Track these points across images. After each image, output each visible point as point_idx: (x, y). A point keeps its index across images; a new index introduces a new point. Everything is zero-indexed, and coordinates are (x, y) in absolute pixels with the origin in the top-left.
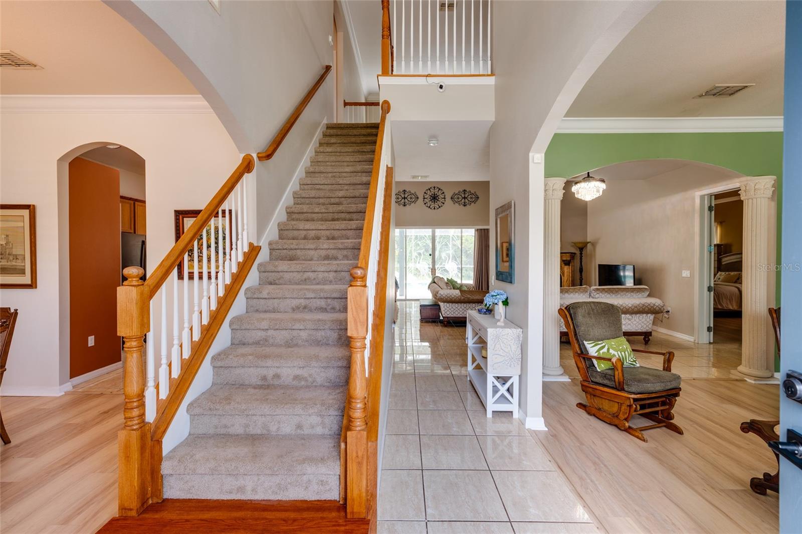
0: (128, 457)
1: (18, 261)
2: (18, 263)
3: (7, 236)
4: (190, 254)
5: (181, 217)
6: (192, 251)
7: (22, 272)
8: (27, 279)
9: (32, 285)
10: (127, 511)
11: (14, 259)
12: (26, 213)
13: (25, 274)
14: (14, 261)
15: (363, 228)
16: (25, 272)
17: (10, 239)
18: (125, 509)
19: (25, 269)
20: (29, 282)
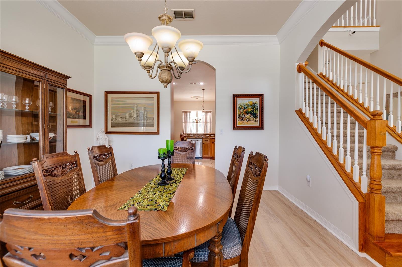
0: (380, 210)
1: (150, 120)
2: (150, 122)
3: (145, 108)
4: (239, 117)
5: (235, 98)
6: (240, 115)
7: (152, 126)
8: (155, 130)
9: (157, 133)
10: (379, 238)
11: (148, 119)
12: (155, 96)
13: (153, 127)
14: (148, 120)
15: (328, 103)
16: (154, 126)
17: (146, 109)
18: (378, 237)
19: (154, 125)
20: (156, 131)
